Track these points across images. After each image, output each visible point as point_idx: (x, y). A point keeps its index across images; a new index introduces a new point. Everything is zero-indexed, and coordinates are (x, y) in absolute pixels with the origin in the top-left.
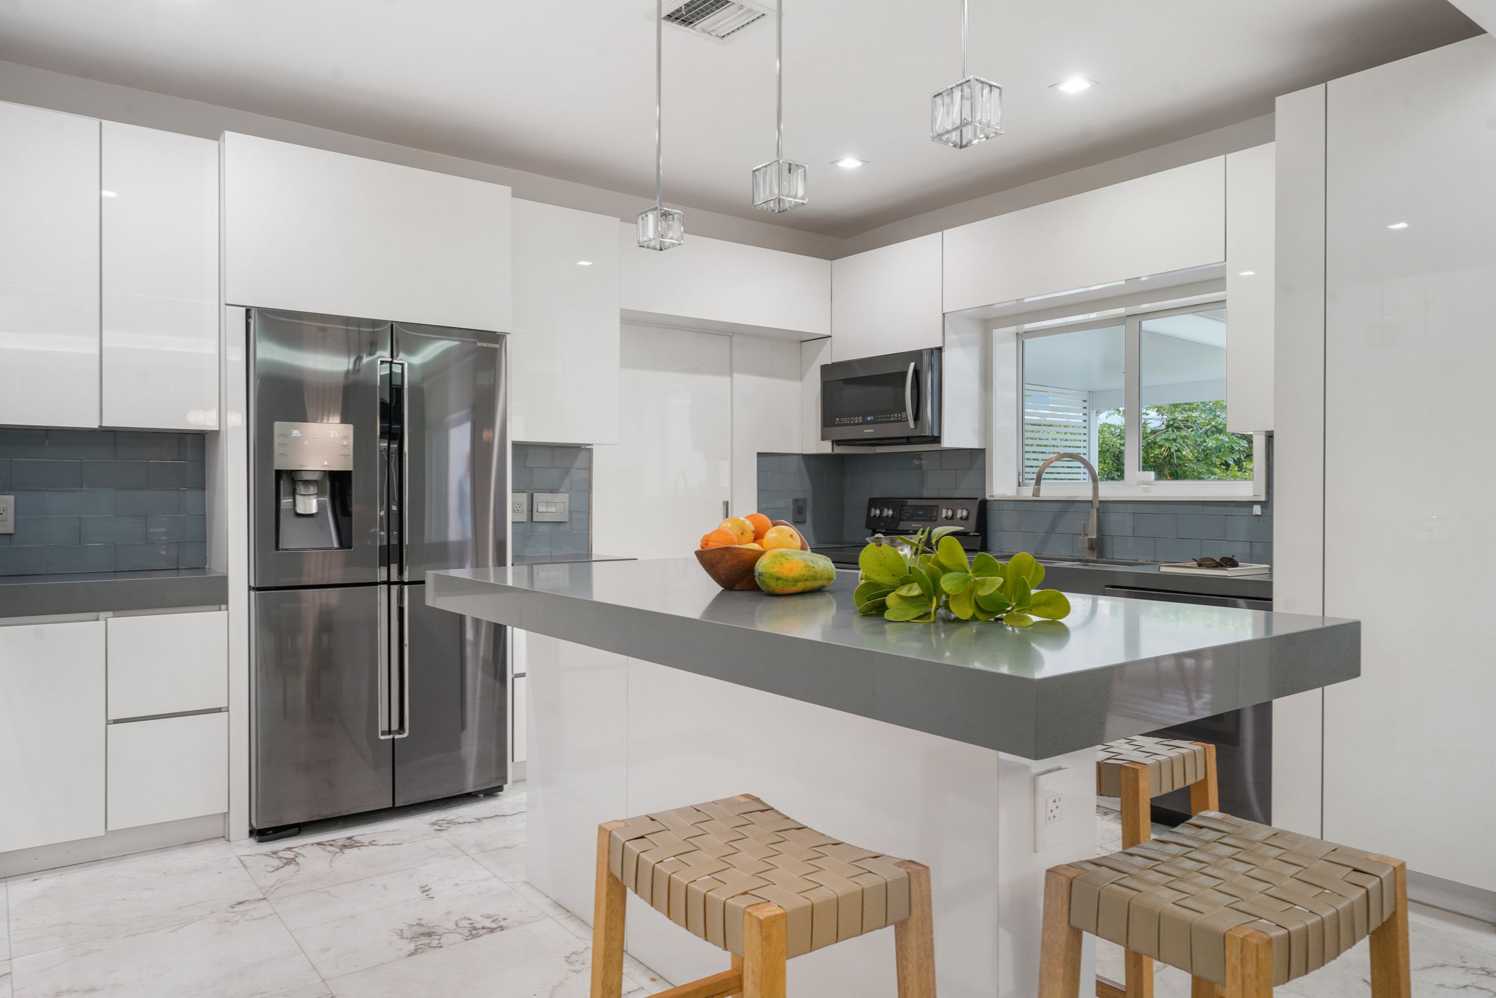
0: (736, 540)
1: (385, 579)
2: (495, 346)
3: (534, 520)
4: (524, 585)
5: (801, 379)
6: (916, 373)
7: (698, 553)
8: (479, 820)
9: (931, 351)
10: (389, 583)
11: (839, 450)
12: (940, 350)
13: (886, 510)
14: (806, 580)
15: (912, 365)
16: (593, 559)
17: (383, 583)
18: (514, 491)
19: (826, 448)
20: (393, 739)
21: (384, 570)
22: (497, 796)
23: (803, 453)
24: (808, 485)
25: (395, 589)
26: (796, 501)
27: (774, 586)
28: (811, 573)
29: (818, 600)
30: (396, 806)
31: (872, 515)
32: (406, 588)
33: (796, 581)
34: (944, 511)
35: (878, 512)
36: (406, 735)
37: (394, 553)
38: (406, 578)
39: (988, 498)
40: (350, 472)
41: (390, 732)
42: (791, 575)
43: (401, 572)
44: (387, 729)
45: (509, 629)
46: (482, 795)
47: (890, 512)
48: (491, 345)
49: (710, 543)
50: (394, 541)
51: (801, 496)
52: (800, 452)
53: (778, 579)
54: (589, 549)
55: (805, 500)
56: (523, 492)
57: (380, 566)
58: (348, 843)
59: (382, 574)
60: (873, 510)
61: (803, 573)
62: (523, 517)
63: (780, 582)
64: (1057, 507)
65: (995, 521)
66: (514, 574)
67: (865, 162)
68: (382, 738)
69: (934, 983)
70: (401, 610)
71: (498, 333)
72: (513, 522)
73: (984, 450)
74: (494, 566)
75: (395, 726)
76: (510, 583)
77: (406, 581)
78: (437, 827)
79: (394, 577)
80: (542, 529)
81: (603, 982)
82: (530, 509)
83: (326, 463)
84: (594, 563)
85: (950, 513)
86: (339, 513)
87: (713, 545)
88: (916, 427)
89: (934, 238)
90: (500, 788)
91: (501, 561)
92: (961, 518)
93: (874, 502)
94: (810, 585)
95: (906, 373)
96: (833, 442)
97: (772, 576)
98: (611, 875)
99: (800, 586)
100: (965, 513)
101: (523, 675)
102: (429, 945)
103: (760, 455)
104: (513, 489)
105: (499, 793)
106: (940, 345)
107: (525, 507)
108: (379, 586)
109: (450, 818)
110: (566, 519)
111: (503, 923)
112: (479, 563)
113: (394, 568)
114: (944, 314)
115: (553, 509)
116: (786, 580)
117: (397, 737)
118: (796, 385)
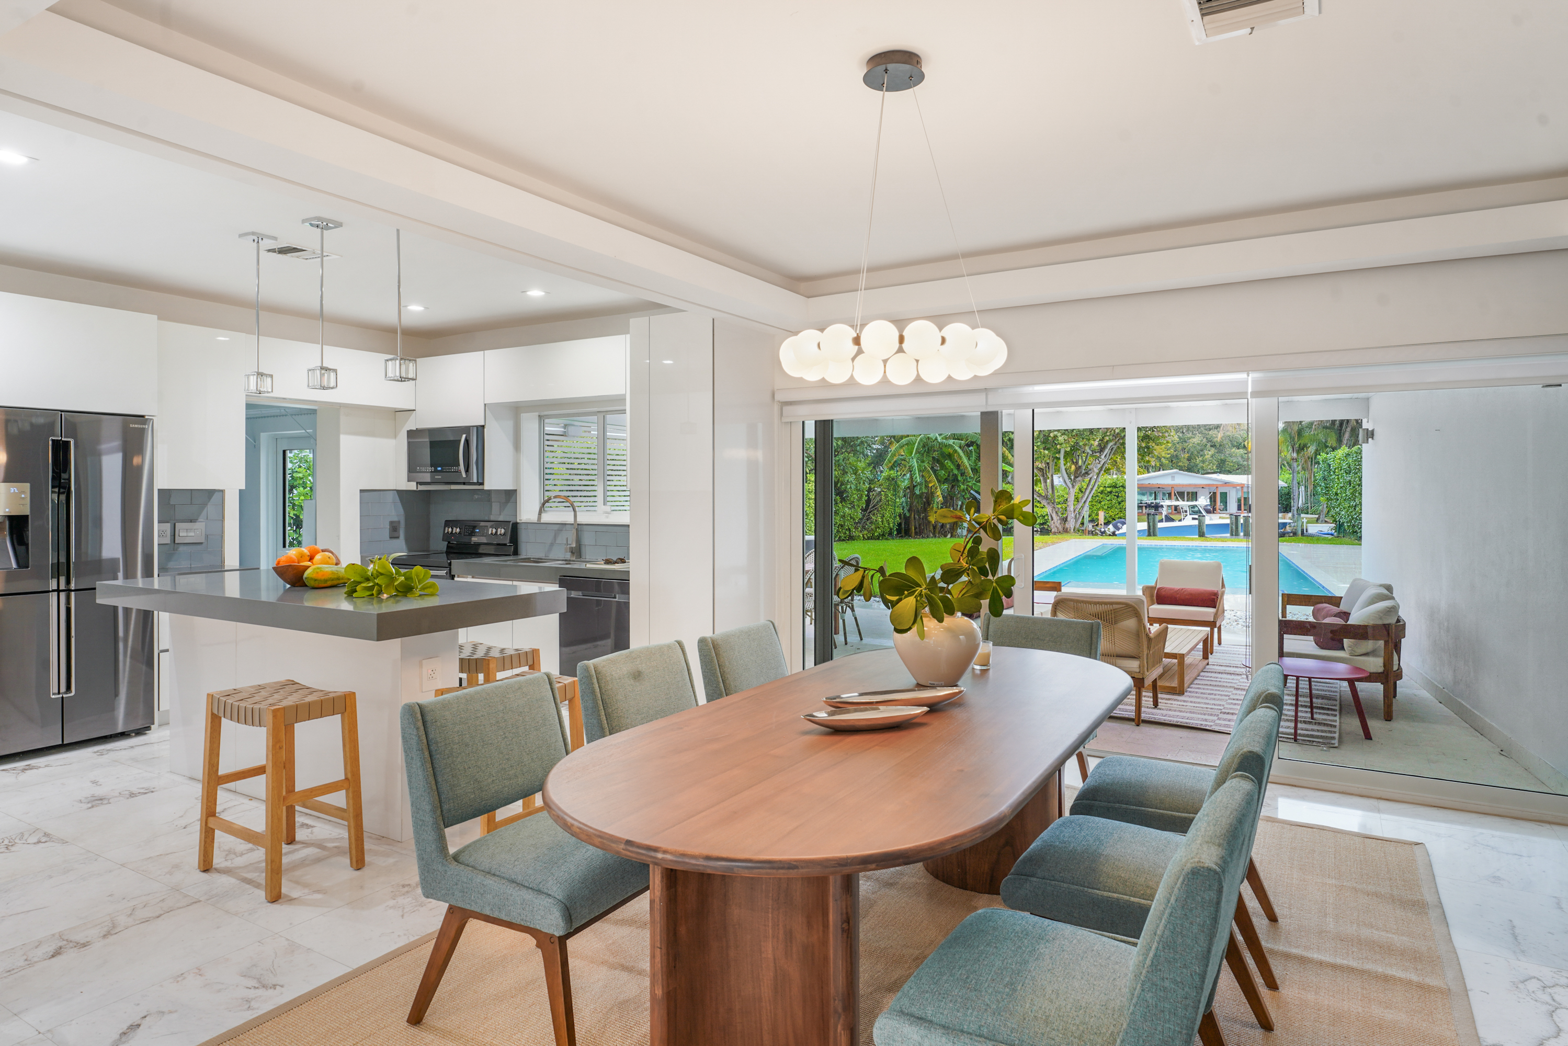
0: (297, 561)
1: (55, 588)
2: (144, 426)
3: (176, 542)
4: (169, 588)
5: (395, 437)
6: (467, 441)
7: (274, 568)
8: (132, 747)
9: (477, 427)
10: (58, 591)
11: (421, 488)
12: (483, 427)
13: (455, 529)
14: (332, 580)
15: (464, 436)
16: (226, 569)
17: (53, 591)
18: (159, 522)
19: (412, 486)
20: (62, 697)
21: (55, 582)
22: (146, 734)
23: (397, 489)
24: (401, 510)
25: (63, 595)
26: (391, 523)
27: (312, 583)
28: (336, 577)
29: (335, 590)
30: (65, 743)
31: (446, 532)
32: (73, 594)
33: (326, 581)
34: (490, 530)
35: (450, 530)
36: (72, 694)
37: (63, 569)
38: (73, 586)
39: (518, 521)
40: (27, 517)
41: (59, 693)
42: (323, 578)
43: (68, 582)
44: (57, 692)
45: (156, 613)
46: (133, 734)
47: (458, 530)
48: (141, 426)
49: (281, 563)
50: (63, 559)
51: (396, 519)
52: (395, 488)
53: (316, 580)
54: (223, 561)
55: (399, 522)
56: (168, 522)
57: (52, 578)
58: (27, 767)
59: (53, 585)
60: (447, 529)
61: (330, 577)
62: (167, 540)
63: (317, 582)
64: (556, 527)
65: (523, 536)
66: (159, 582)
67: (426, 308)
68: (53, 697)
69: (357, 738)
70: (68, 610)
71: (146, 417)
72: (158, 544)
73: (516, 490)
74: (143, 577)
75: (63, 689)
76: (156, 586)
77: (73, 589)
78: (98, 754)
79: (62, 587)
80: (181, 548)
81: (209, 762)
82: (173, 534)
83: (7, 510)
84: (226, 573)
85: (494, 531)
86: (15, 543)
87: (282, 564)
88: (467, 476)
89: (479, 354)
90: (148, 728)
91: (148, 573)
92: (501, 534)
93: (448, 523)
94: (335, 582)
95: (460, 441)
96: (417, 483)
97: (312, 579)
98: (213, 714)
99: (329, 583)
100: (503, 531)
101: (167, 651)
102: (102, 804)
103: (361, 491)
104: (158, 521)
105: (147, 732)
106: (483, 424)
107: (169, 533)
108: (51, 594)
109: (109, 748)
110: (202, 540)
111: (153, 790)
112: (129, 574)
113: (63, 580)
114: (485, 404)
115: (192, 534)
116: (320, 580)
117: (64, 696)
118: (392, 442)
